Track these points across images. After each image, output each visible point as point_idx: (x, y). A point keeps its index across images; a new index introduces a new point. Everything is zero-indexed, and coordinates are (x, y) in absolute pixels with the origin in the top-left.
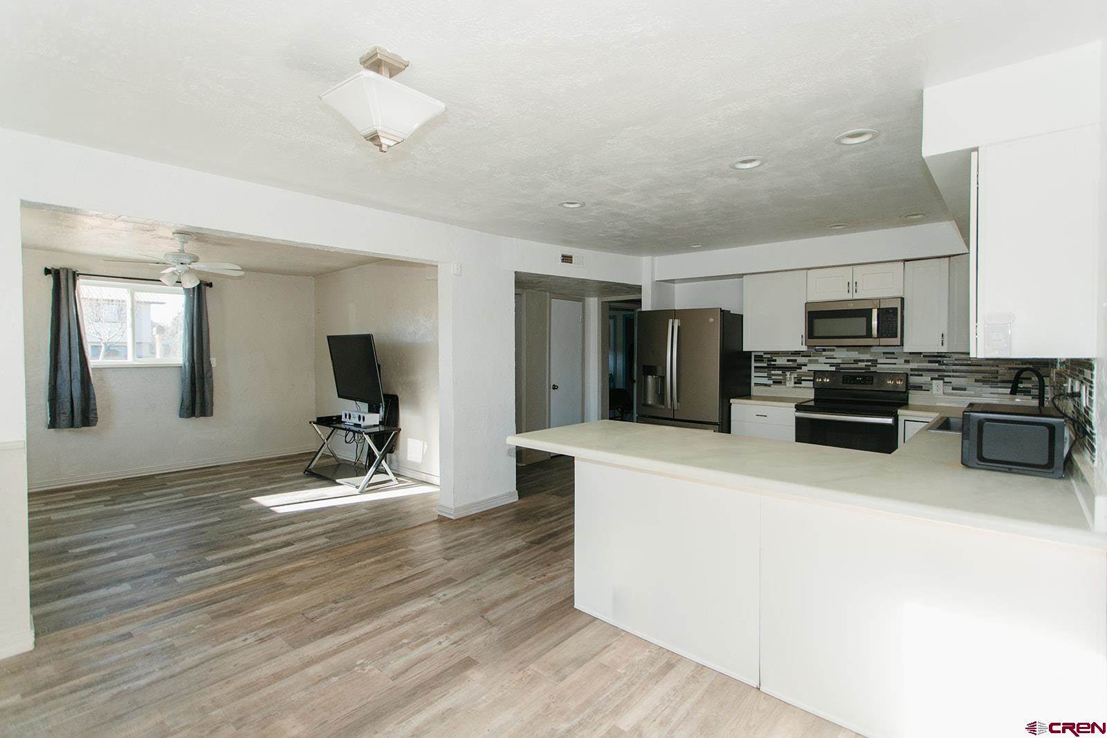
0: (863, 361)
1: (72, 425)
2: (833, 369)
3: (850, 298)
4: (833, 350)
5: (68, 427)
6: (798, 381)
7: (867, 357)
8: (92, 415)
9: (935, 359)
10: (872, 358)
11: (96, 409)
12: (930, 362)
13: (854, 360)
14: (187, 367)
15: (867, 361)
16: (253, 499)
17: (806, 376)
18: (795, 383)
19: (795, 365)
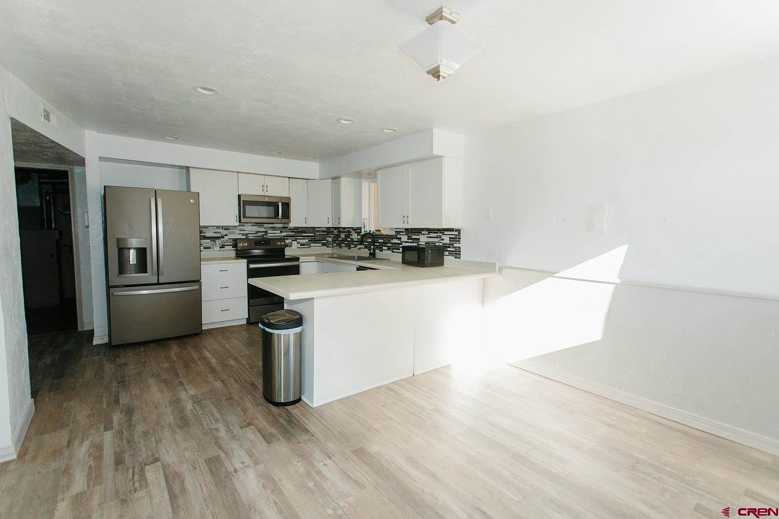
0: (260, 232)
2: (244, 237)
3: (264, 194)
4: (244, 226)
6: (223, 247)
7: (262, 229)
9: (293, 230)
10: (265, 230)
12: (291, 232)
13: (256, 232)
15: (263, 232)
17: (227, 243)
18: (220, 247)
19: (219, 235)
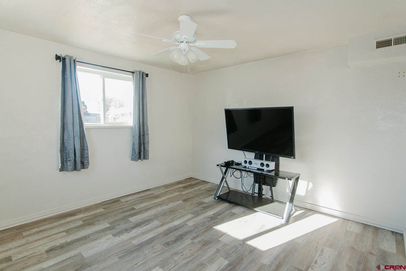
1: (75, 169)
5: (74, 171)
8: (86, 161)
11: (88, 157)
14: (136, 128)
16: (214, 227)
